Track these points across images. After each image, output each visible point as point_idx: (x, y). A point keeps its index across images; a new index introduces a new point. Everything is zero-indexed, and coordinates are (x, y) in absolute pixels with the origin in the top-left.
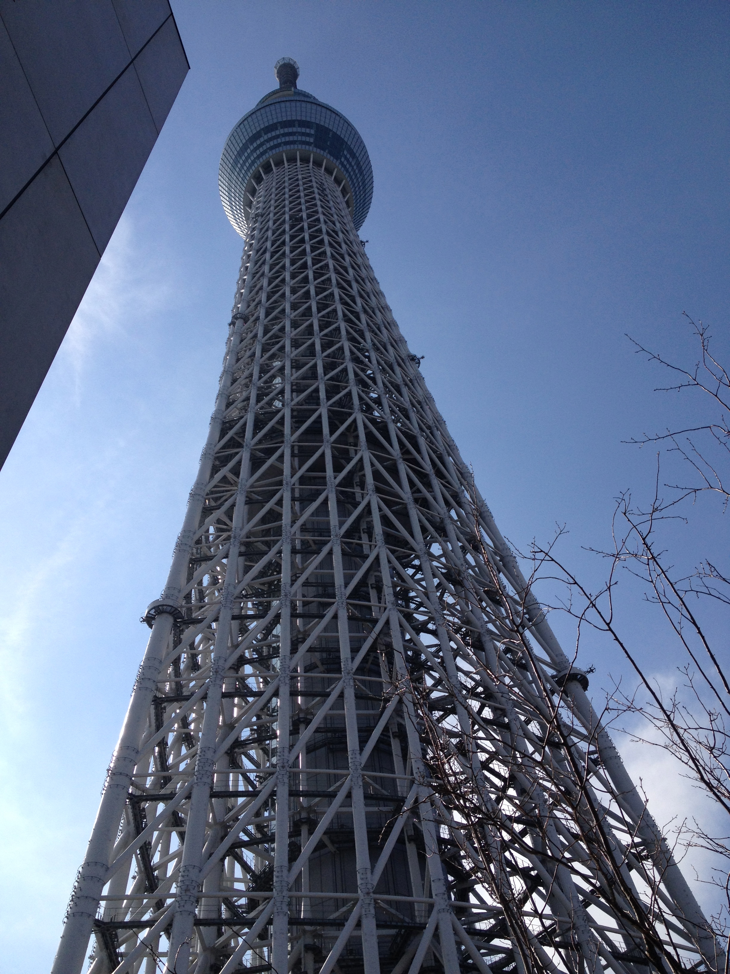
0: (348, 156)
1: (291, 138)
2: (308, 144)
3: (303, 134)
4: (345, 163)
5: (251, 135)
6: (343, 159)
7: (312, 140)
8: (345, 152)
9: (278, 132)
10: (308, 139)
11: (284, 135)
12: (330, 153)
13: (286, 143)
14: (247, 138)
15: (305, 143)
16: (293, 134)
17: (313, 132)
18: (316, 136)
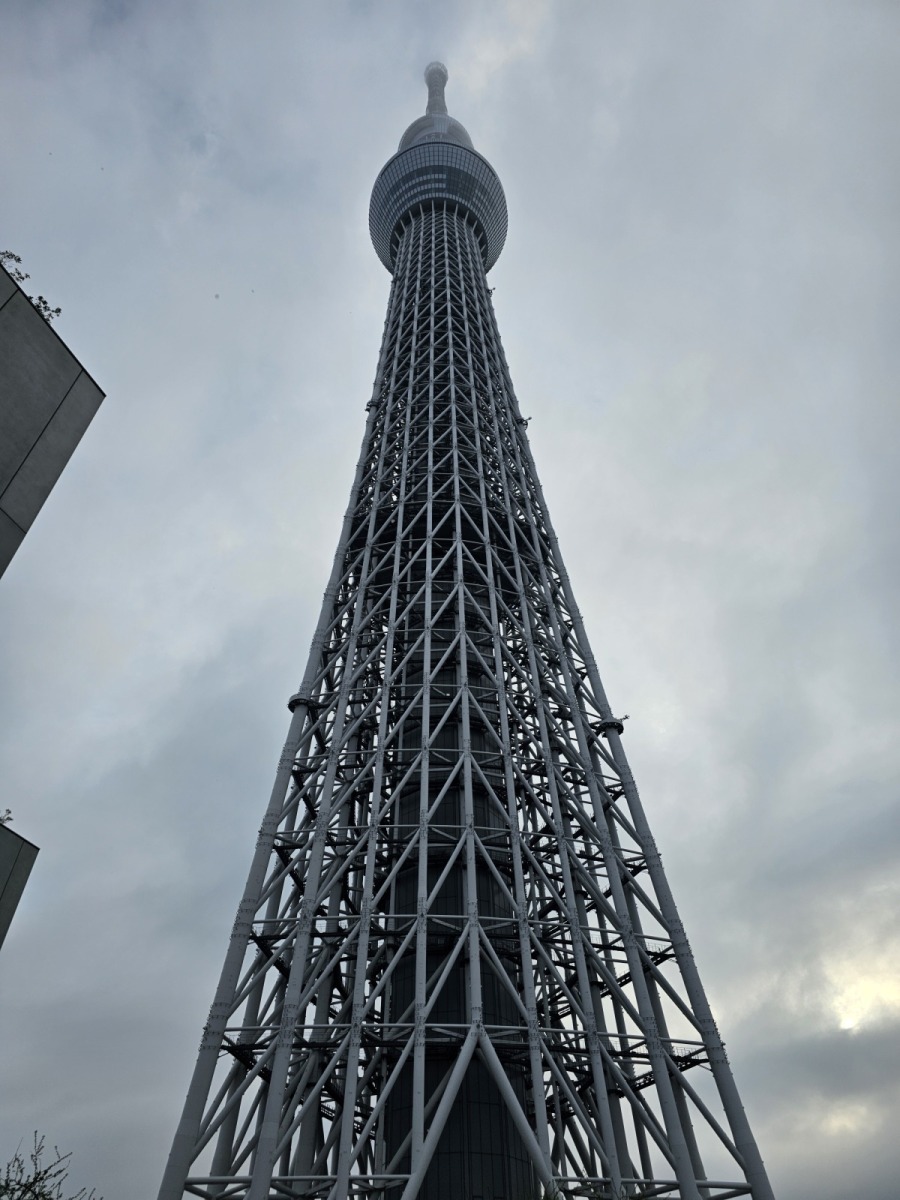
0: (480, 194)
1: (426, 187)
2: (442, 190)
3: (436, 181)
4: (477, 202)
6: (474, 199)
7: (444, 186)
8: (477, 190)
9: (413, 182)
10: (441, 185)
11: (420, 184)
12: (462, 196)
13: (422, 193)
15: (438, 190)
16: (427, 182)
17: (445, 177)
18: (448, 181)
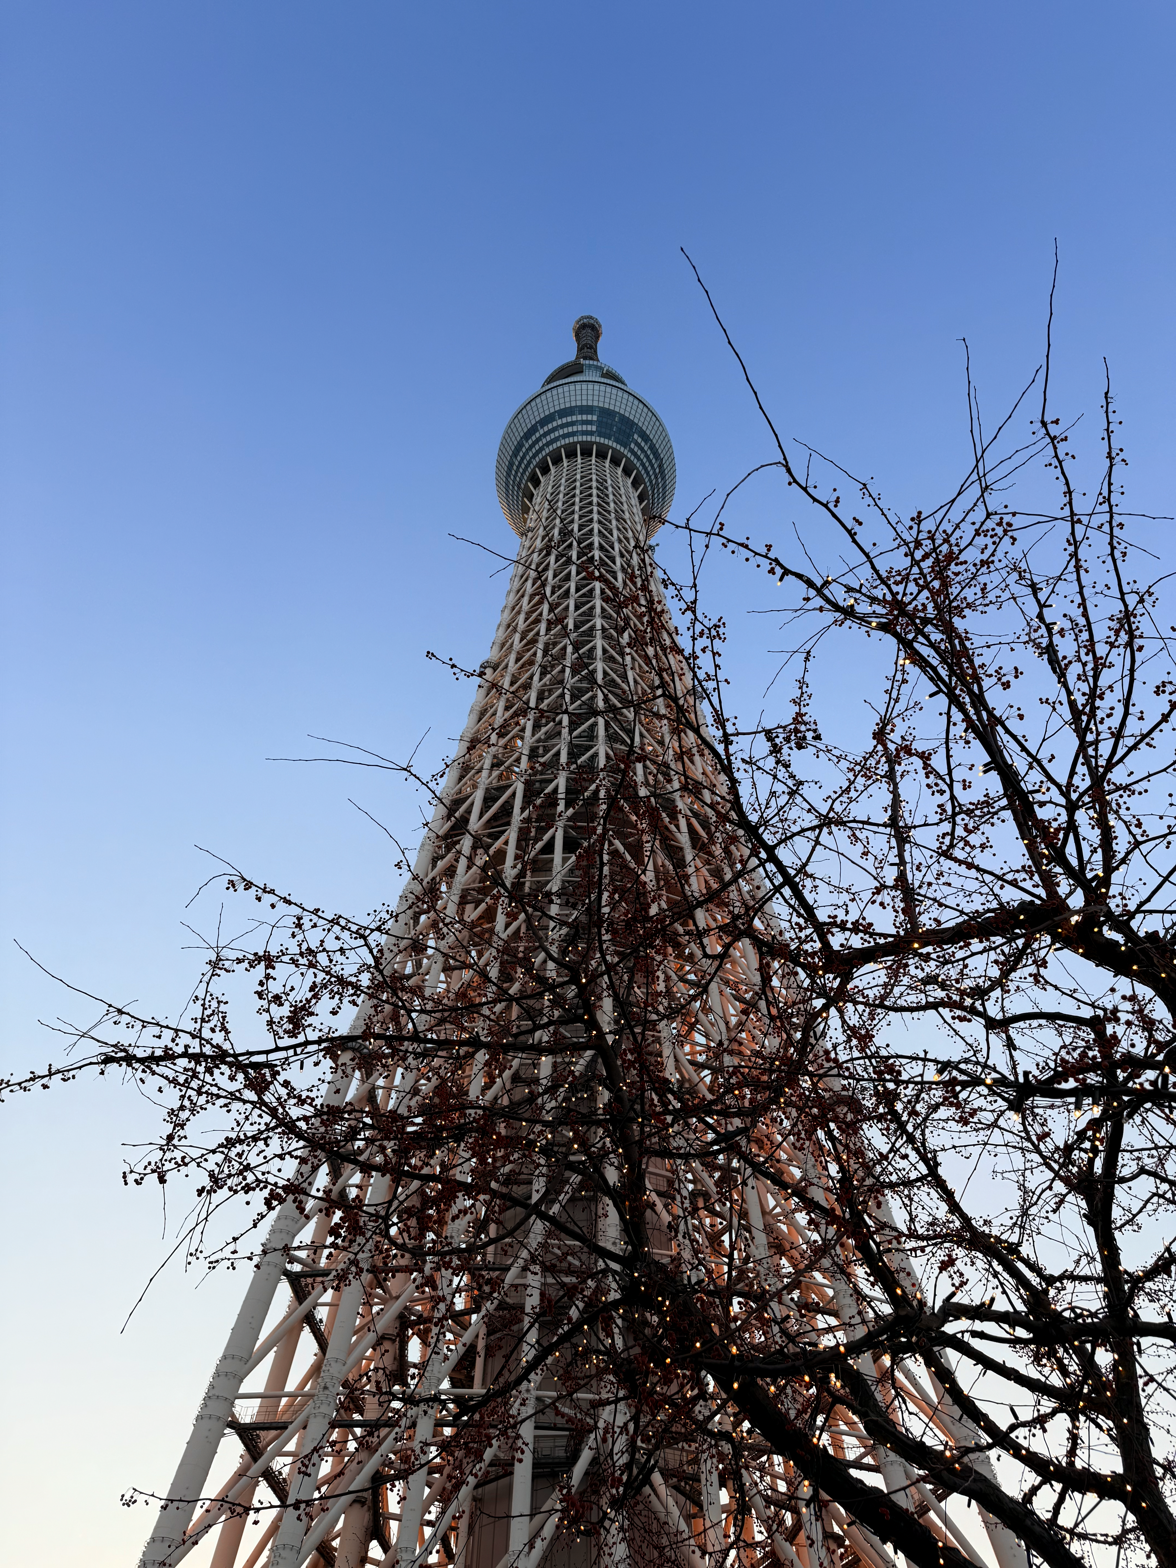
0: (639, 440)
1: (570, 429)
2: (591, 433)
3: (584, 422)
4: (636, 449)
5: (525, 430)
6: (632, 446)
7: (594, 428)
8: (636, 436)
9: (555, 424)
10: (589, 428)
11: (563, 426)
12: (617, 441)
13: (565, 436)
14: (522, 434)
15: (586, 433)
16: (572, 424)
17: (595, 418)
18: (599, 423)
